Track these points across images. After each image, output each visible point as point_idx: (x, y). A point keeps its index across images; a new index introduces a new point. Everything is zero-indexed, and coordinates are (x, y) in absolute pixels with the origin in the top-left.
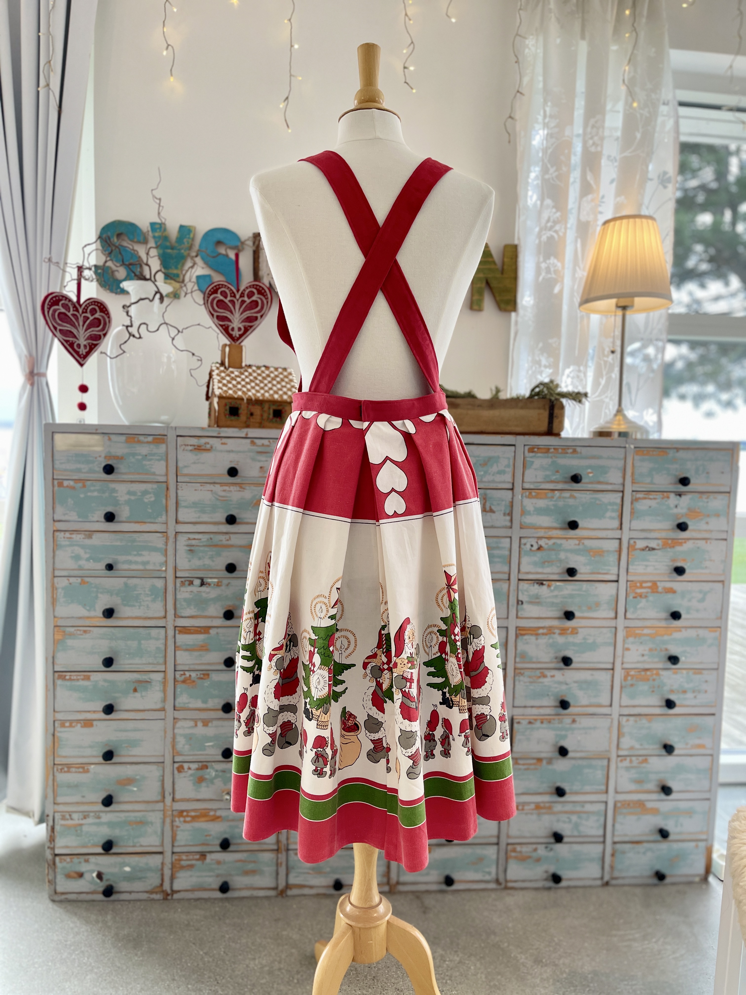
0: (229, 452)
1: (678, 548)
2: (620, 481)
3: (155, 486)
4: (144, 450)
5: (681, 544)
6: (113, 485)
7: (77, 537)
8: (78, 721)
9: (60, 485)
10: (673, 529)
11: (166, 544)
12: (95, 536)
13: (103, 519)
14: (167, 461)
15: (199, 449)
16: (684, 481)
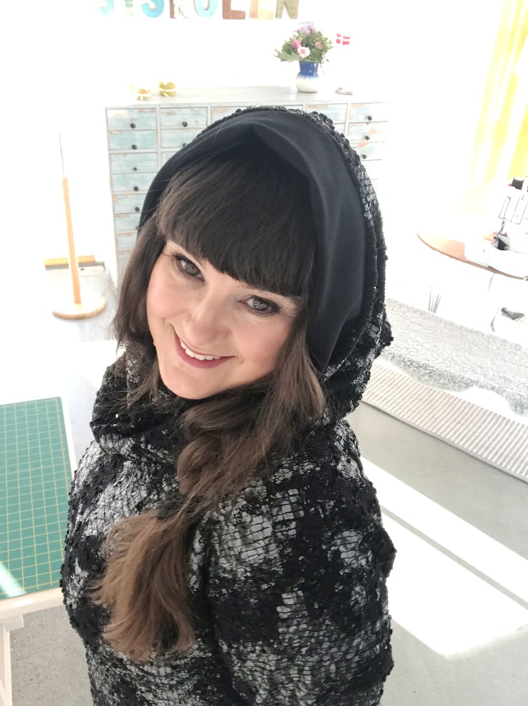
0: (182, 114)
1: (365, 147)
2: (344, 119)
3: (151, 132)
4: (146, 115)
5: (365, 145)
6: (134, 132)
7: (120, 157)
8: (125, 234)
9: (111, 133)
10: (363, 139)
11: (158, 157)
12: (128, 155)
13: (131, 147)
14: (156, 120)
15: (170, 114)
16: (370, 118)
